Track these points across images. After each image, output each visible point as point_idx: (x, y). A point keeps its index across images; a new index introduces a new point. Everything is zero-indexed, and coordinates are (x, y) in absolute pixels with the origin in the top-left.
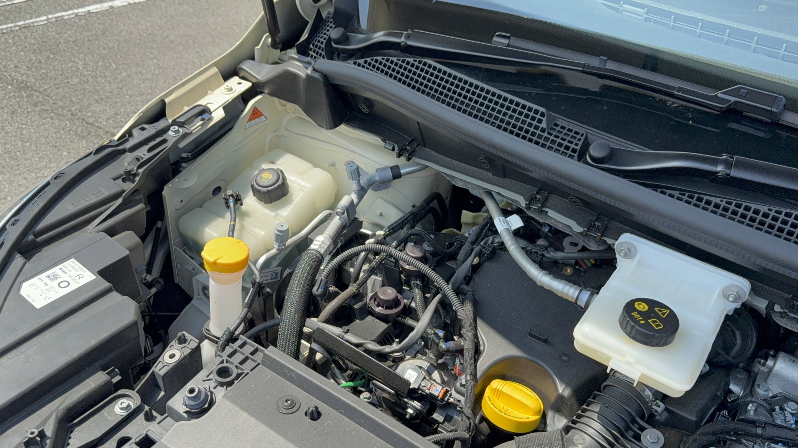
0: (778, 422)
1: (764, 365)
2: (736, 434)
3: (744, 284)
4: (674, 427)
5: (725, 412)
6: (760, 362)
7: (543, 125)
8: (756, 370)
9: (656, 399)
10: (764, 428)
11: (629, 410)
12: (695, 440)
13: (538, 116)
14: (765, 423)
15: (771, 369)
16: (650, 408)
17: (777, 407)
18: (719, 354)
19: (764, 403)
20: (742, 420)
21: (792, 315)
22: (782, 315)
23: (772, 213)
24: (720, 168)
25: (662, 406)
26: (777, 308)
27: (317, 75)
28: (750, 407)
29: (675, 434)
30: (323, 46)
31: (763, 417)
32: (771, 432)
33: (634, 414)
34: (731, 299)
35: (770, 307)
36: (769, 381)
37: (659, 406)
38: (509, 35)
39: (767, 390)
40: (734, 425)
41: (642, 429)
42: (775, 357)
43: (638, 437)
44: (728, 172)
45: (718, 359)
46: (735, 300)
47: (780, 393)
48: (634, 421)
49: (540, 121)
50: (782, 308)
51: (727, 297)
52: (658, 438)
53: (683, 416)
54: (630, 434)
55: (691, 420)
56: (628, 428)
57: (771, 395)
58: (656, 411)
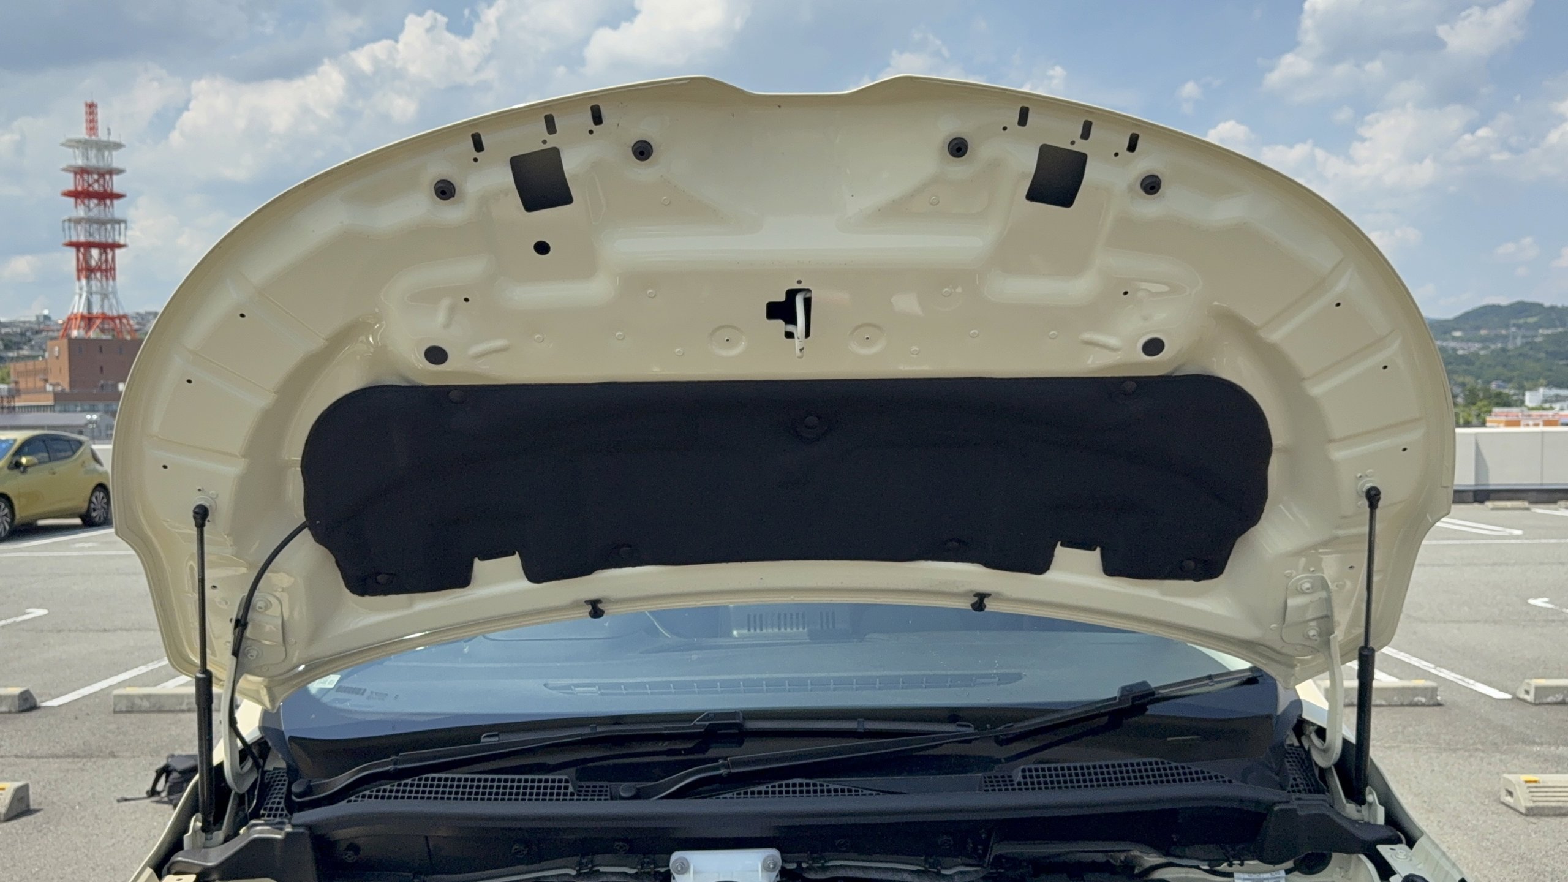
3: (773, 853)
7: (571, 790)
13: (563, 784)
21: (816, 865)
22: (810, 868)
24: (722, 771)
26: (804, 865)
27: (301, 830)
34: (771, 866)
35: (799, 867)
44: (729, 770)
46: (774, 871)
49: (566, 788)
50: (807, 863)
51: (768, 867)
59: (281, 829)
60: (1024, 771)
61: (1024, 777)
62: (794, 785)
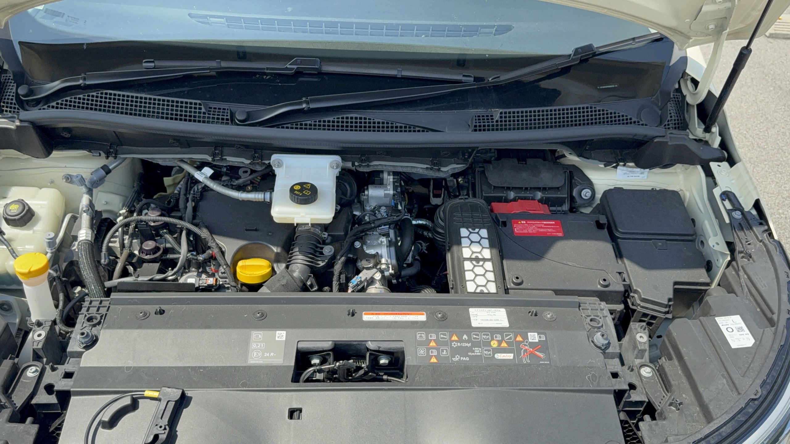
0: (379, 217)
1: (364, 195)
2: (363, 231)
3: (337, 158)
4: (337, 241)
5: (357, 226)
6: (362, 195)
7: (203, 110)
8: (362, 200)
9: (322, 232)
10: (374, 223)
11: (312, 242)
12: (347, 242)
13: (198, 106)
14: (374, 220)
15: (368, 195)
16: (321, 238)
17: (377, 211)
18: (342, 198)
19: (371, 213)
20: (364, 224)
21: (364, 164)
22: (360, 166)
23: (336, 120)
24: (304, 106)
25: (326, 234)
26: (356, 164)
27: (26, 124)
28: (366, 218)
29: (337, 245)
30: (14, 101)
31: (373, 218)
32: (377, 223)
33: (315, 243)
34: (335, 168)
35: (353, 165)
36: (370, 202)
37: (325, 235)
38: (152, 60)
39: (370, 206)
40: (361, 228)
41: (322, 248)
42: (367, 189)
43: (322, 253)
44: (309, 106)
45: (343, 201)
46: (337, 168)
47: (376, 205)
48: (317, 247)
49: (200, 109)
50: (358, 163)
51: (333, 168)
52: (331, 249)
53: (338, 235)
54: (317, 254)
55: (342, 235)
56: (316, 251)
57: (373, 208)
58: (325, 238)
59: (14, 122)
60: (501, 113)
61: (501, 117)
62: (352, 118)
